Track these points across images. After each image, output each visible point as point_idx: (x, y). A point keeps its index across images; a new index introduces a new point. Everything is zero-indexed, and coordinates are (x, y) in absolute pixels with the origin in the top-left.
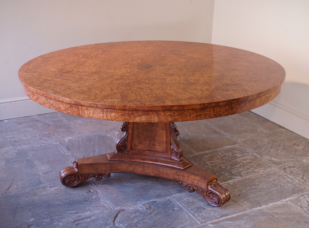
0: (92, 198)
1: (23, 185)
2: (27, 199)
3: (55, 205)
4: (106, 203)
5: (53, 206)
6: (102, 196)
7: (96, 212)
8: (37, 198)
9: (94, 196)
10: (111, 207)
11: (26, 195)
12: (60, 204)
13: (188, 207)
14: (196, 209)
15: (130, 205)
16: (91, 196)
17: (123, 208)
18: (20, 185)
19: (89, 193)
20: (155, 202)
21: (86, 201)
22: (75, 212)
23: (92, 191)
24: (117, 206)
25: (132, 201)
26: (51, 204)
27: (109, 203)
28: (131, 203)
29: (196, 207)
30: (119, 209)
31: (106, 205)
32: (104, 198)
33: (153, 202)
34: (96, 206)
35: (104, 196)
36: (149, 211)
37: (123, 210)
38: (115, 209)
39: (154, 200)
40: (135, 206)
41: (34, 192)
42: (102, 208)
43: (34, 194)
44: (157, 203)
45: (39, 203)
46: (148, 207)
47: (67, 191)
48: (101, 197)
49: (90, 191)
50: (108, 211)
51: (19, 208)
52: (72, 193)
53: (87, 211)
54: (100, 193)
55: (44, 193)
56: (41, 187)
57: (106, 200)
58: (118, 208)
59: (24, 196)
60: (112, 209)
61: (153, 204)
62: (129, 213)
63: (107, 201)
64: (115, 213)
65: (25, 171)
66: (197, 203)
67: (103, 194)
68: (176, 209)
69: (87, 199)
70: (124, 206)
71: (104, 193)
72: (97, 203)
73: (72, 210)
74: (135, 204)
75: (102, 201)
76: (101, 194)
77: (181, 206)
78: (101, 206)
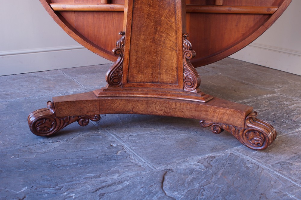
0: (117, 155)
1: (13, 141)
2: (18, 158)
3: (62, 166)
4: (140, 161)
5: (58, 168)
6: (132, 151)
7: (128, 174)
8: (33, 157)
9: (119, 152)
10: (149, 166)
11: (16, 153)
12: (69, 164)
13: (265, 162)
14: (279, 164)
15: (177, 162)
16: (115, 152)
17: (169, 167)
18: (9, 140)
19: (111, 149)
20: (214, 157)
21: (110, 159)
22: (94, 175)
23: (115, 146)
24: (158, 164)
25: (178, 156)
26: (55, 164)
27: (145, 161)
28: (179, 160)
29: (277, 162)
30: (163, 169)
31: (141, 164)
32: (136, 154)
33: (211, 157)
34: (126, 165)
35: (134, 151)
36: (211, 171)
37: (169, 170)
38: (156, 168)
39: (210, 155)
40: (187, 164)
41: (29, 149)
42: (137, 168)
43: (29, 151)
44: (217, 158)
45: (36, 163)
46: (206, 164)
47: (78, 146)
48: (131, 153)
49: (111, 146)
50: (147, 172)
51: (3, 172)
52: (87, 149)
53: (113, 173)
54: (128, 147)
55: (44, 150)
56: (39, 143)
57: (139, 157)
58: (161, 168)
59: (13, 155)
60: (153, 170)
61: (212, 160)
62: (181, 174)
63: (141, 158)
64: (159, 175)
65: (16, 124)
66: (274, 157)
67: (132, 149)
68: (249, 165)
69: (109, 156)
70: (169, 164)
71: (134, 148)
72: (126, 161)
73: (89, 173)
74: (185, 161)
75: (133, 158)
76: (129, 149)
77: (255, 161)
78: (134, 166)
